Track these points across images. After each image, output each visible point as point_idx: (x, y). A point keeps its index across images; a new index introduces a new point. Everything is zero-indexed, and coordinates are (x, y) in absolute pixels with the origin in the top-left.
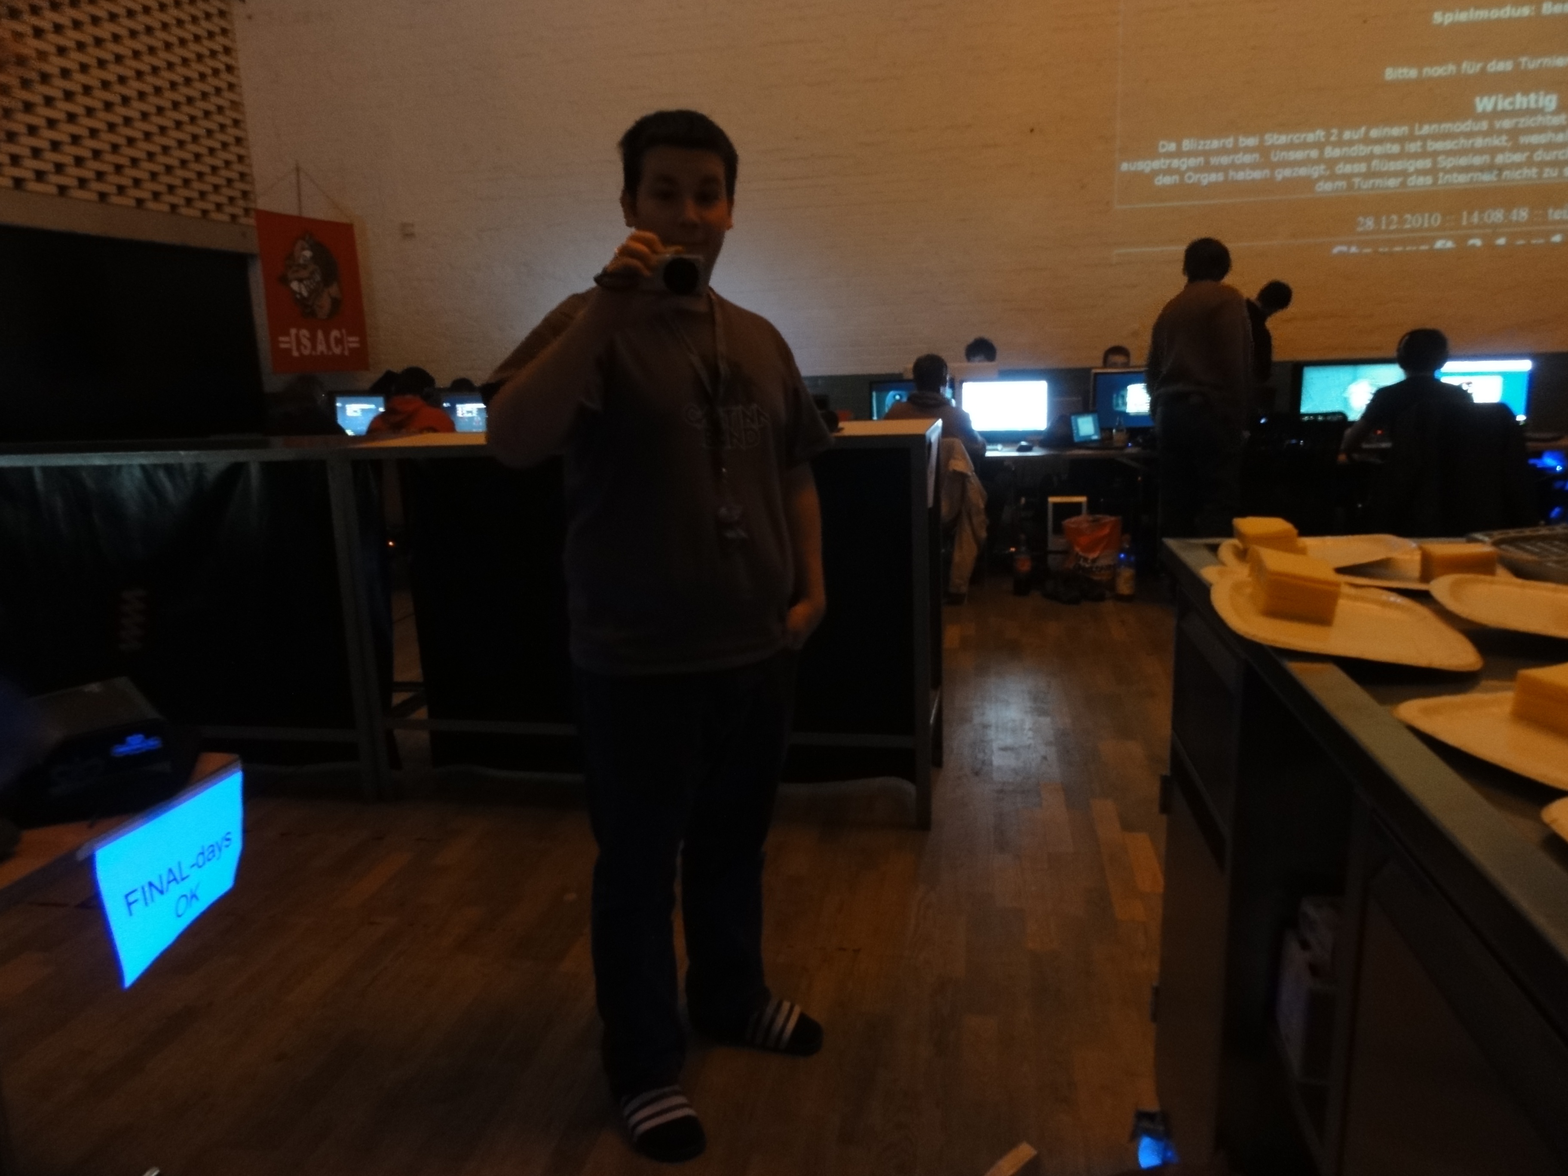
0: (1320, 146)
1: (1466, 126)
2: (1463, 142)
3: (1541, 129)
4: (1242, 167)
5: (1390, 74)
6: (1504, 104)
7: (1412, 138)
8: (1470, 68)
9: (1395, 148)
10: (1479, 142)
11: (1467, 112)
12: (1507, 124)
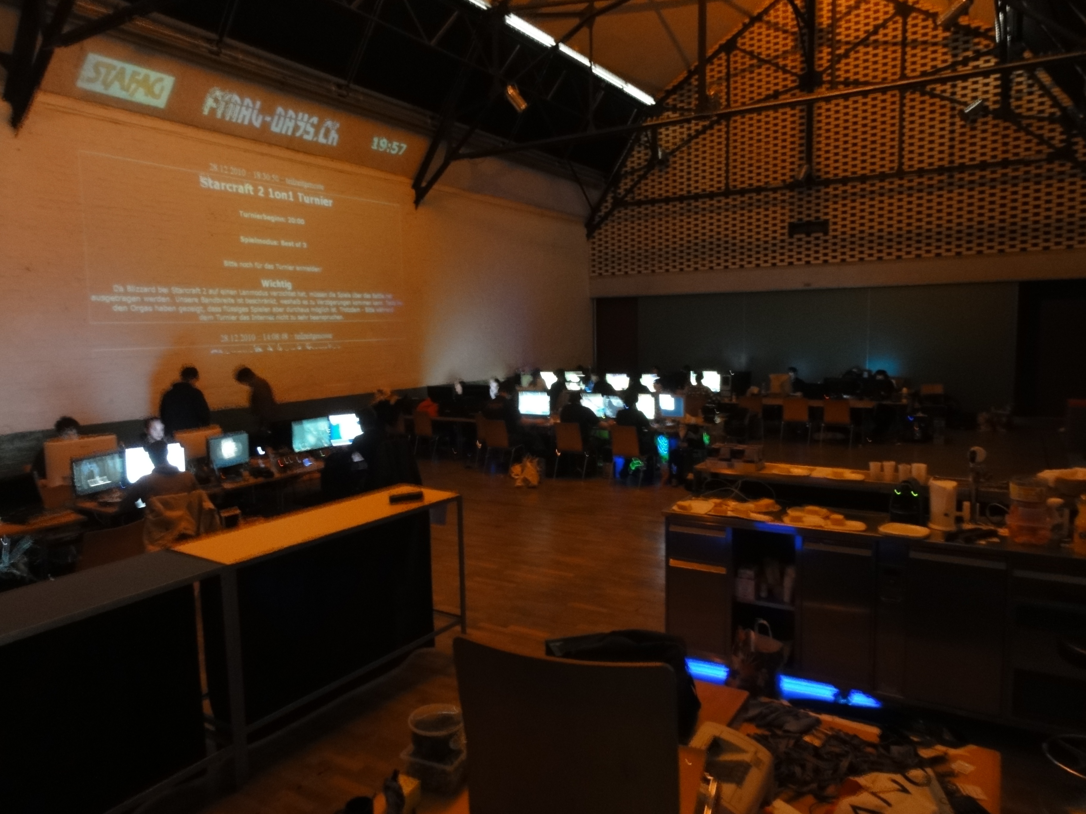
0: (198, 296)
1: (259, 293)
2: (260, 301)
3: (287, 298)
4: (161, 304)
5: (227, 263)
6: (273, 285)
7: (238, 296)
8: (258, 265)
9: (232, 301)
10: (266, 301)
11: (258, 286)
12: (274, 294)
